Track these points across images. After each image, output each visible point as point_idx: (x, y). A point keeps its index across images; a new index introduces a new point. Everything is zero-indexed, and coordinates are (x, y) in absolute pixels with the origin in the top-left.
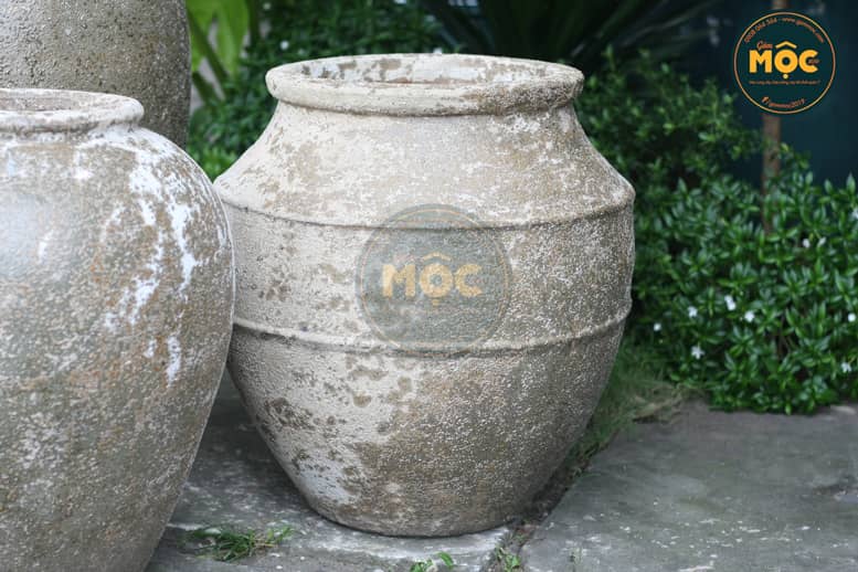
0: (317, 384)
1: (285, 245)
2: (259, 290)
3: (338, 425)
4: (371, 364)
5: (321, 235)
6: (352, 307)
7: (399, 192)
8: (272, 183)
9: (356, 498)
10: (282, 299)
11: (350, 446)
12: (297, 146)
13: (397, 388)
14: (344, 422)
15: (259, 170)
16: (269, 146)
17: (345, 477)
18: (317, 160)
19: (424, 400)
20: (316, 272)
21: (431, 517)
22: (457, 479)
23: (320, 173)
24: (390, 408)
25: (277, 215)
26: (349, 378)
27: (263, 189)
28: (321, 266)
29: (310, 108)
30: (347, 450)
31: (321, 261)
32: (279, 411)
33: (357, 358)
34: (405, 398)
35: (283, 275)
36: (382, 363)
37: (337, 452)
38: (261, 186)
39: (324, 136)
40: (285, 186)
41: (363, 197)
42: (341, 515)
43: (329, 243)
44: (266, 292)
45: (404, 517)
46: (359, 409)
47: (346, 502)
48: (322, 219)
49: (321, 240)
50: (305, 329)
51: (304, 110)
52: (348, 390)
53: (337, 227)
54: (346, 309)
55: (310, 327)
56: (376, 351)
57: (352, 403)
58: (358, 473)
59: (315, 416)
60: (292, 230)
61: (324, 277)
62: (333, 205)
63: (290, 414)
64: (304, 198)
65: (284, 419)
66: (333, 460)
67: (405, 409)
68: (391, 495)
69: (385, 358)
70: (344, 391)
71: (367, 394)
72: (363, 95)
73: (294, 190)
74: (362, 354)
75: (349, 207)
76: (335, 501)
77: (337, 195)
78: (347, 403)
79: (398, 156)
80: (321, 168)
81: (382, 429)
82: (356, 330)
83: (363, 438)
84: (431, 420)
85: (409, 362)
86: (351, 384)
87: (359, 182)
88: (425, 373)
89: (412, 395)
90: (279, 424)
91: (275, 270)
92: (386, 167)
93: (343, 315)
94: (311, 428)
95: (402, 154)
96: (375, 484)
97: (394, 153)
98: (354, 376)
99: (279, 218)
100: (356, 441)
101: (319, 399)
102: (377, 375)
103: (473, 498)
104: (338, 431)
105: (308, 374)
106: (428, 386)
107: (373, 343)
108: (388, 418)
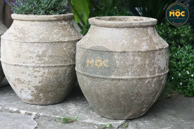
0: (26, 74)
1: (19, 47)
2: (14, 56)
3: (31, 82)
4: (38, 69)
5: (27, 44)
6: (34, 58)
7: (42, 36)
8: (15, 35)
9: (33, 97)
10: (19, 58)
11: (33, 87)
12: (20, 28)
13: (43, 74)
14: (32, 81)
15: (12, 33)
16: (14, 28)
17: (31, 93)
18: (25, 30)
19: (48, 76)
20: (26, 52)
21: (48, 100)
22: (53, 92)
23: (26, 33)
24: (41, 78)
25: (18, 41)
26: (33, 72)
27: (14, 36)
28: (27, 51)
29: (22, 20)
30: (32, 87)
31: (27, 50)
32: (18, 80)
33: (35, 68)
34: (44, 76)
35: (19, 53)
36: (40, 69)
37: (30, 88)
38: (13, 36)
39: (26, 26)
40: (18, 35)
41: (35, 37)
42: (29, 102)
43: (29, 46)
44: (16, 57)
45: (43, 101)
46: (35, 78)
47: (31, 99)
48: (27, 41)
49: (27, 45)
50: (24, 63)
51: (21, 21)
52: (33, 75)
53: (30, 43)
54: (33, 59)
55: (25, 63)
56: (39, 67)
57: (34, 77)
58: (34, 92)
59: (26, 81)
60: (21, 44)
61: (28, 53)
62: (29, 39)
63: (20, 81)
64: (23, 38)
65: (19, 82)
66: (29, 89)
67: (44, 78)
68: (41, 96)
69: (40, 68)
70: (32, 75)
71: (37, 75)
72: (34, 17)
73: (21, 36)
74: (36, 67)
75: (33, 39)
76: (29, 99)
77: (30, 37)
78: (33, 78)
79: (41, 29)
80: (26, 32)
81: (40, 83)
82: (35, 63)
83: (36, 85)
84: (49, 80)
85: (45, 69)
86: (34, 74)
87: (34, 34)
88: (49, 71)
89: (46, 75)
90: (18, 83)
91: (18, 52)
92: (39, 31)
93: (32, 60)
94: (25, 83)
95: (42, 28)
96: (38, 94)
97: (41, 28)
98: (34, 72)
99: (18, 42)
100: (34, 85)
101: (27, 77)
102: (39, 71)
103: (57, 96)
104: (30, 84)
105: (25, 72)
106: (49, 73)
107: (38, 65)
108: (41, 80)
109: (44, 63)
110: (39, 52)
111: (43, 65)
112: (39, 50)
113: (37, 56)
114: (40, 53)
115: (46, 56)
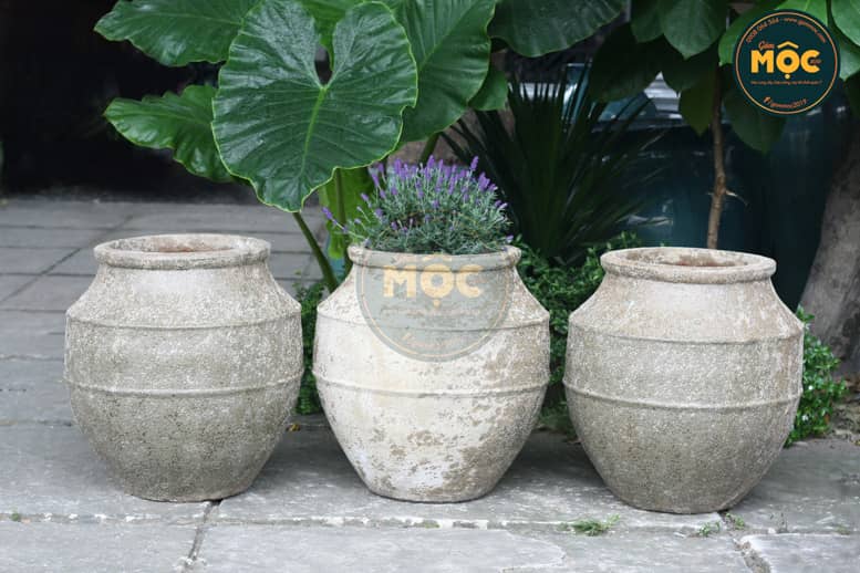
0: (453, 418)
3: (459, 439)
4: (484, 402)
6: (478, 373)
9: (448, 482)
10: (436, 373)
11: (460, 451)
13: (494, 414)
14: (462, 437)
17: (448, 471)
19: (504, 419)
21: (479, 487)
22: (500, 463)
24: (489, 425)
30: (458, 454)
32: (419, 438)
33: (479, 400)
34: (497, 419)
36: (490, 401)
37: (451, 456)
42: (427, 496)
45: (468, 489)
46: (473, 428)
47: (439, 486)
50: (450, 389)
52: (471, 417)
54: (475, 375)
55: (454, 387)
56: (489, 395)
57: (471, 425)
58: (457, 466)
59: (446, 437)
63: (428, 438)
65: (422, 442)
66: (447, 460)
67: (496, 425)
68: (469, 477)
69: (492, 398)
70: (468, 419)
71: (480, 419)
74: (481, 398)
76: (431, 487)
78: (468, 426)
81: (482, 438)
82: (479, 385)
83: (470, 445)
84: (505, 429)
85: (501, 399)
86: (473, 415)
88: (508, 404)
89: (500, 417)
93: (473, 378)
94: (440, 444)
96: (465, 471)
98: (474, 411)
100: (465, 447)
101: (452, 426)
102: (486, 408)
104: (457, 443)
105: (448, 413)
106: (508, 410)
107: (488, 391)
108: (486, 431)
109: (500, 385)
110: (489, 355)
111: (498, 390)
112: (491, 349)
113: (485, 367)
114: (494, 358)
115: (505, 366)
